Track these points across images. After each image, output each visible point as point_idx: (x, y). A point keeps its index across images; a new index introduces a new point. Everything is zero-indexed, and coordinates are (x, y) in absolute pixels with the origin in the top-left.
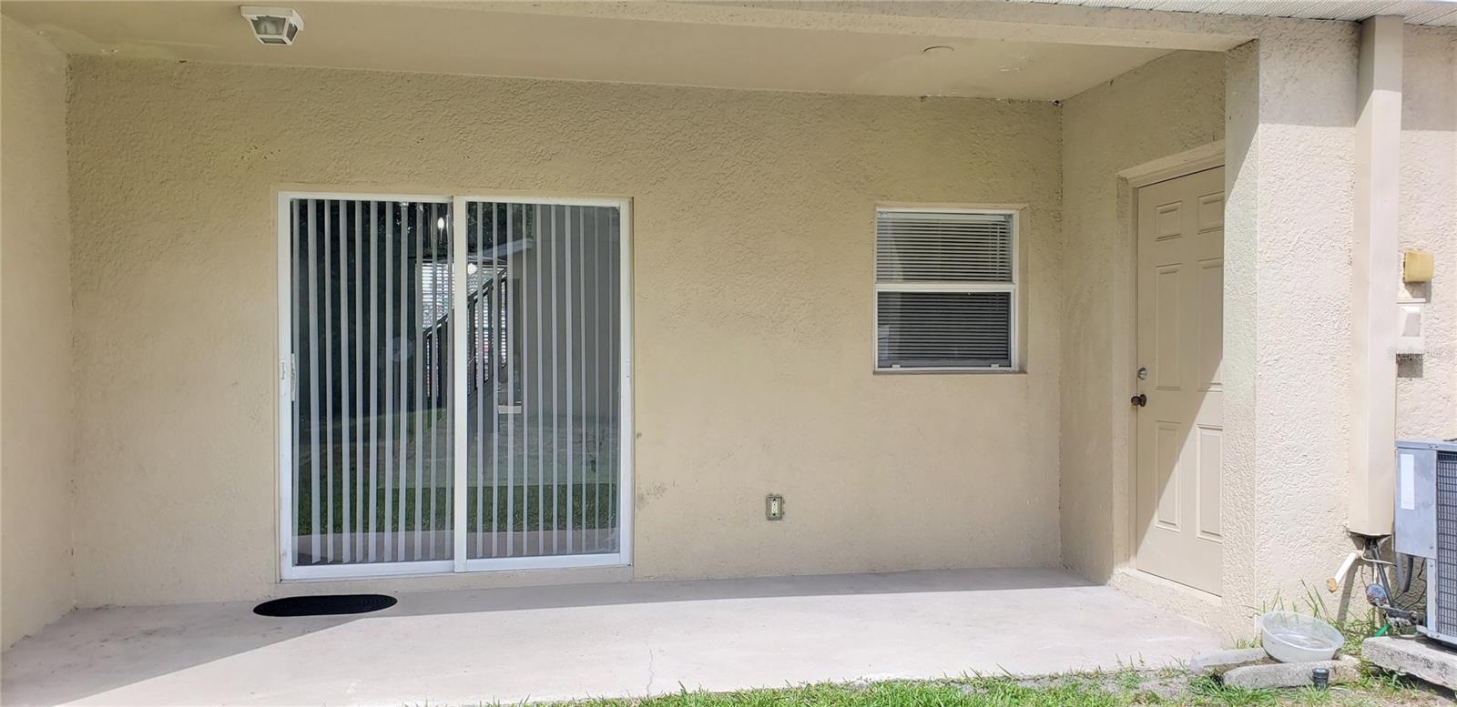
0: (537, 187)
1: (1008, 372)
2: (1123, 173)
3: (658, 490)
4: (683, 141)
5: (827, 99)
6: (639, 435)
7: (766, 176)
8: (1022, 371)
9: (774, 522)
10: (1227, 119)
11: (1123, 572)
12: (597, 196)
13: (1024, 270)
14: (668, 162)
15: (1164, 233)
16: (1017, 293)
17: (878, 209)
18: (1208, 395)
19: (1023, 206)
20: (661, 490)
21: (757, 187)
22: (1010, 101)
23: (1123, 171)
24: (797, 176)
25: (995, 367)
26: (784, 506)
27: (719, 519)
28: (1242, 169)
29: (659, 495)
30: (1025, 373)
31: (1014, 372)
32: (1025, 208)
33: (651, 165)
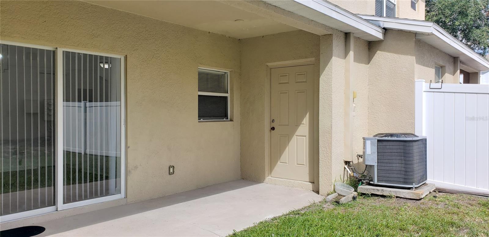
0: (93, 47)
1: (227, 121)
2: (267, 64)
3: (135, 168)
4: (143, 36)
5: (185, 28)
6: (129, 147)
7: (168, 52)
8: (231, 120)
9: (171, 175)
10: (321, 54)
11: (268, 178)
12: (115, 53)
13: (232, 90)
14: (138, 43)
15: (281, 82)
16: (229, 97)
17: (199, 68)
18: (300, 127)
19: (231, 70)
20: (136, 167)
21: (166, 56)
22: (229, 37)
23: (268, 63)
24: (177, 53)
25: (225, 119)
26: (174, 169)
27: (154, 176)
28: (327, 67)
29: (135, 170)
30: (233, 121)
31: (229, 121)
32: (232, 71)
33: (133, 44)
